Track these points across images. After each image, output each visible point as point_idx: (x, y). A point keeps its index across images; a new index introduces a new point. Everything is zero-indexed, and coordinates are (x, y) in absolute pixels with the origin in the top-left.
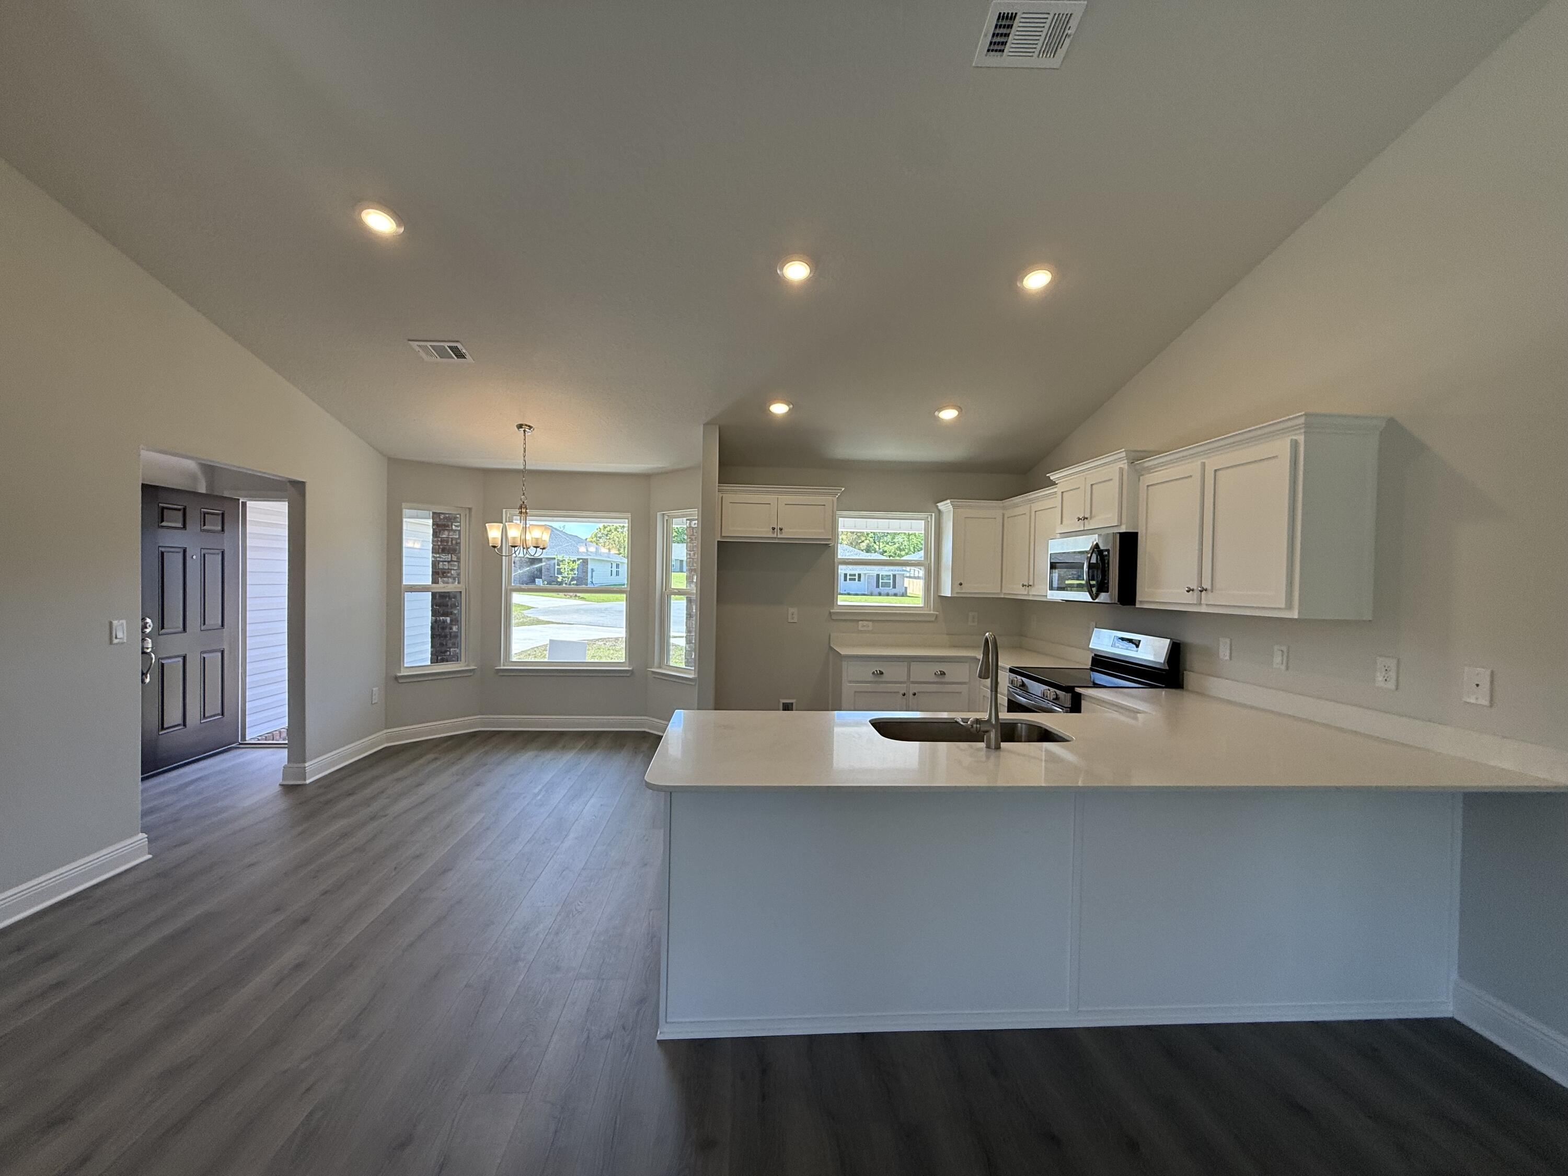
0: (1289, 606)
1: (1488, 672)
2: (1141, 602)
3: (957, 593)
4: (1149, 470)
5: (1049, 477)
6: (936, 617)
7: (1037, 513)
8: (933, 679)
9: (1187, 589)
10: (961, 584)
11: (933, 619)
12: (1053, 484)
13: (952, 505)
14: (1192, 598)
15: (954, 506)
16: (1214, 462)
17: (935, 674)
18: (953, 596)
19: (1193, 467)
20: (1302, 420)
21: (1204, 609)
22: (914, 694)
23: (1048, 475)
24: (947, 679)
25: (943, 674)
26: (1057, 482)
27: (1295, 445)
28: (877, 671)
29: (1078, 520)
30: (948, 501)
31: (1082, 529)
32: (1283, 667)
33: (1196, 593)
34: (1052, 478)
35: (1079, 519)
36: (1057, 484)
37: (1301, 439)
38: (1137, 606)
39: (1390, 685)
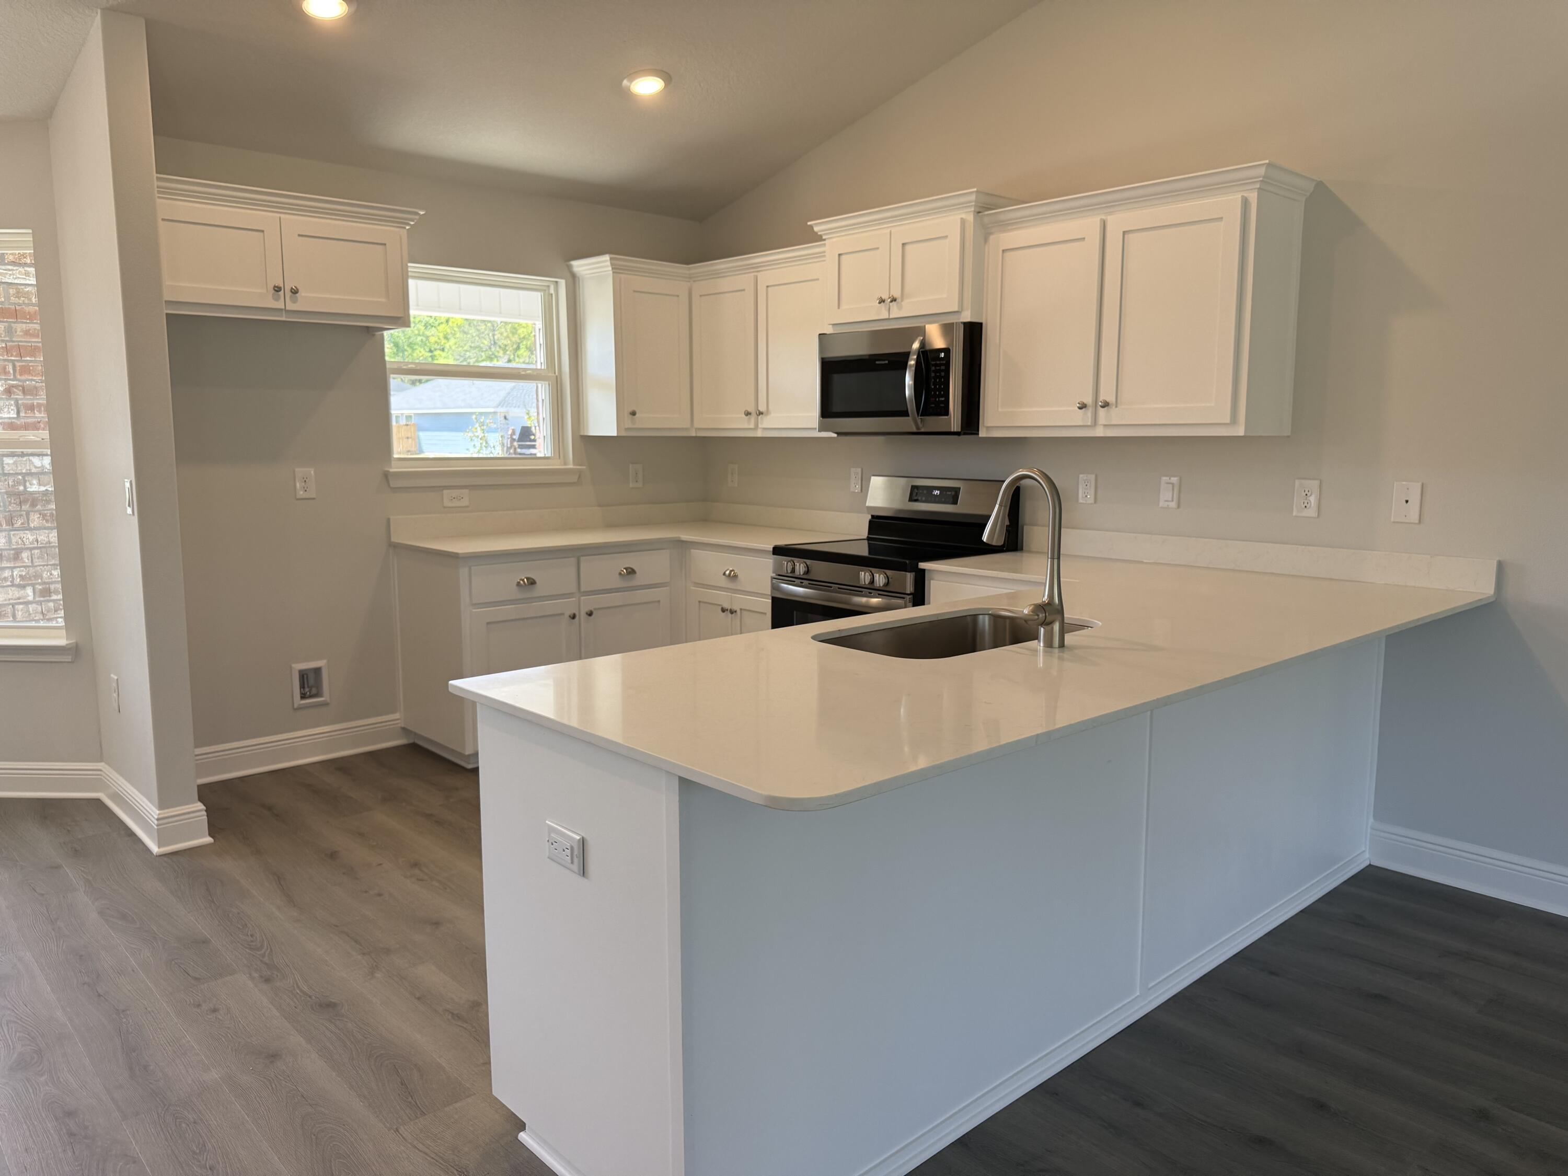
0: (1234, 421)
1: (1419, 484)
2: (988, 428)
3: (628, 429)
4: (1005, 226)
5: (811, 227)
6: (580, 477)
7: (770, 289)
8: (618, 583)
9: (1078, 405)
10: (633, 414)
11: (574, 479)
12: (818, 238)
13: (612, 264)
14: (1083, 418)
15: (616, 269)
16: (1118, 221)
17: (620, 574)
18: (620, 435)
19: (1088, 225)
20: (1262, 171)
21: (1099, 432)
22: (590, 614)
23: (809, 223)
24: (638, 580)
25: (631, 572)
26: (824, 237)
27: (1245, 203)
28: (523, 580)
29: (880, 303)
30: (607, 257)
31: (887, 317)
32: (1173, 505)
33: (1089, 413)
34: (816, 229)
35: (882, 301)
36: (825, 240)
37: (1253, 197)
38: (982, 433)
39: (1312, 512)
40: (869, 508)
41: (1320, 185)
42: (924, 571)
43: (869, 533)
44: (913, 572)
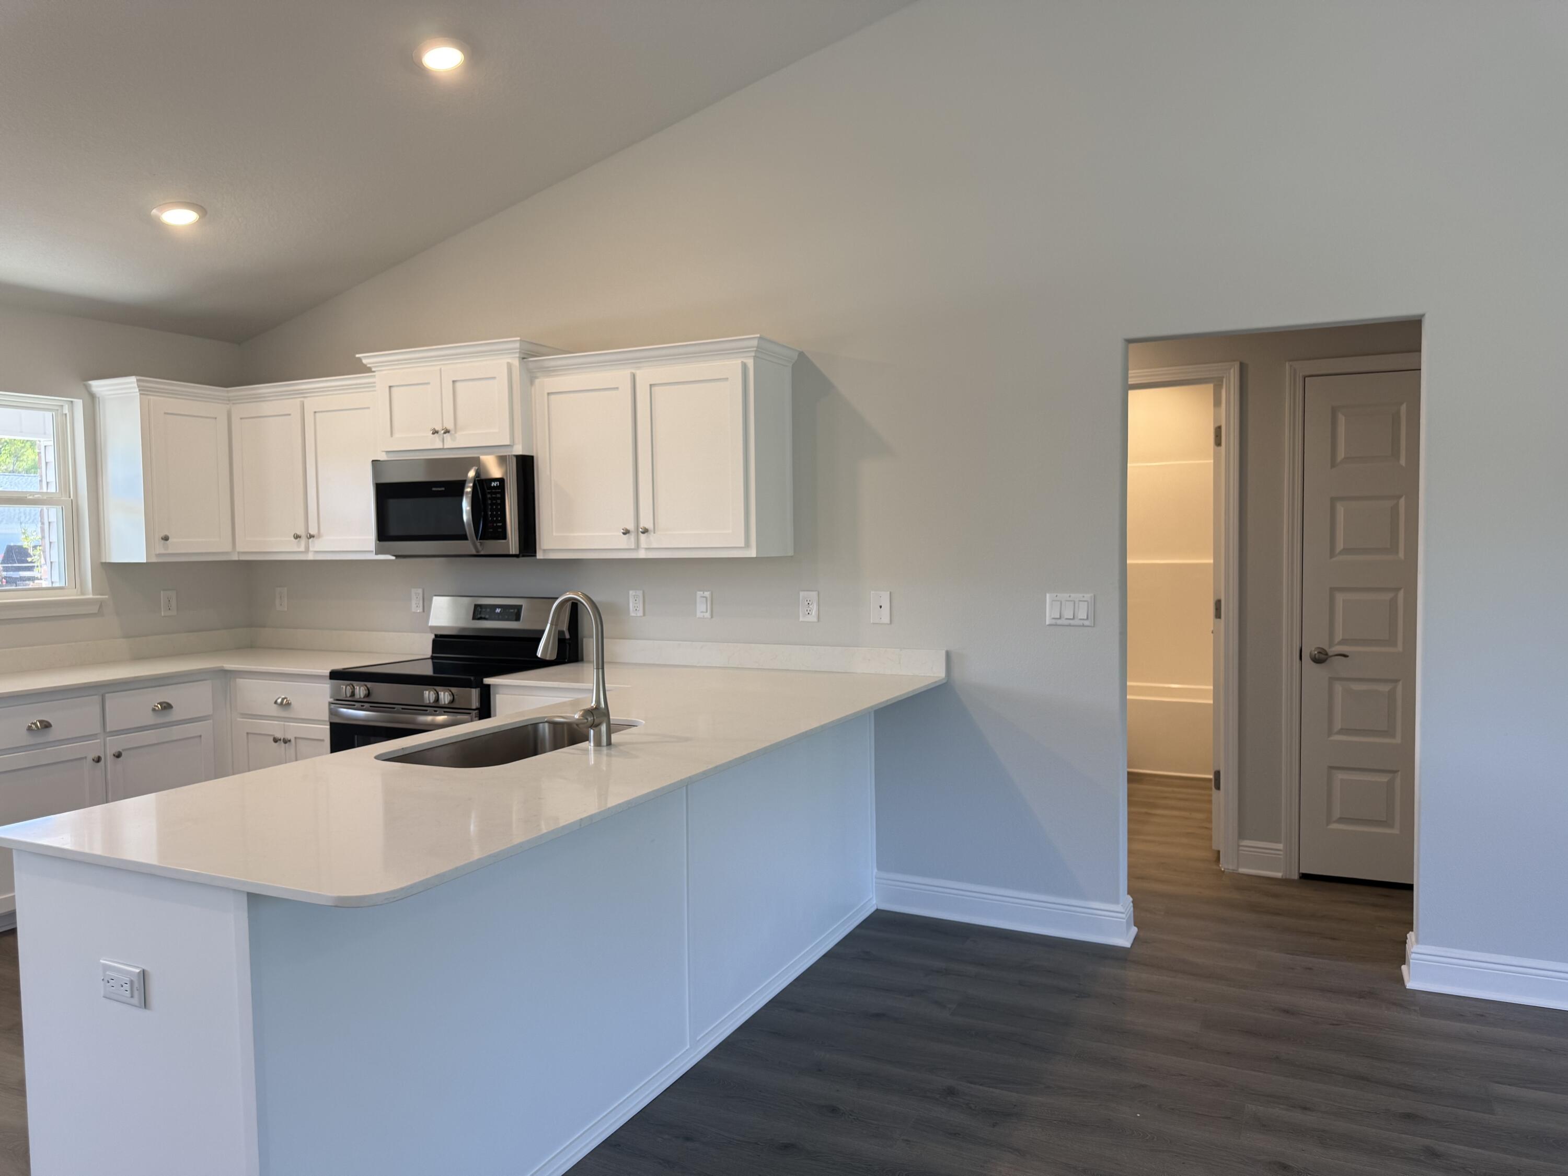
0: (747, 545)
1: (889, 593)
2: (544, 550)
3: (159, 555)
4: (549, 371)
5: (360, 359)
6: (101, 606)
7: (317, 414)
8: (151, 719)
9: (622, 531)
10: (166, 538)
11: (95, 609)
12: (367, 370)
13: (139, 386)
14: (625, 542)
15: (143, 391)
16: (646, 375)
17: (154, 710)
18: (148, 561)
19: (619, 376)
20: (755, 343)
21: (642, 554)
22: (118, 755)
23: (357, 356)
24: (177, 714)
25: (167, 706)
26: (373, 369)
27: (745, 367)
28: (35, 724)
29: (433, 434)
30: (133, 379)
31: (441, 447)
32: (708, 615)
33: (632, 537)
34: (365, 361)
35: (435, 432)
36: (374, 372)
37: (750, 363)
38: (540, 555)
39: (813, 618)
40: (432, 628)
41: (801, 354)
42: (488, 686)
43: (433, 652)
44: (478, 687)
